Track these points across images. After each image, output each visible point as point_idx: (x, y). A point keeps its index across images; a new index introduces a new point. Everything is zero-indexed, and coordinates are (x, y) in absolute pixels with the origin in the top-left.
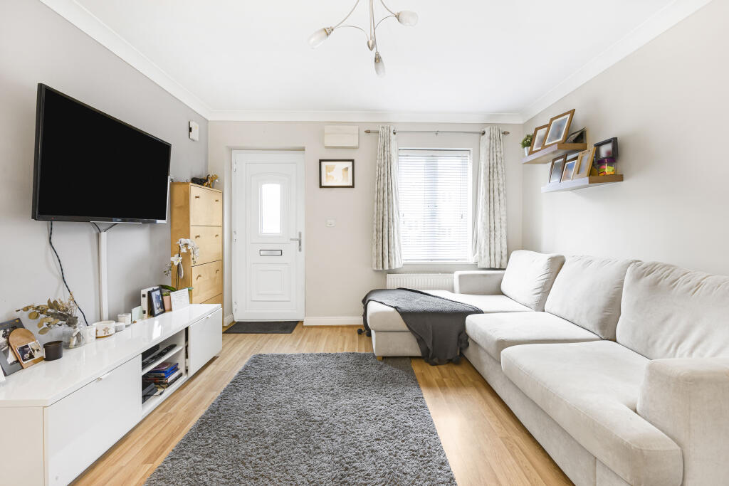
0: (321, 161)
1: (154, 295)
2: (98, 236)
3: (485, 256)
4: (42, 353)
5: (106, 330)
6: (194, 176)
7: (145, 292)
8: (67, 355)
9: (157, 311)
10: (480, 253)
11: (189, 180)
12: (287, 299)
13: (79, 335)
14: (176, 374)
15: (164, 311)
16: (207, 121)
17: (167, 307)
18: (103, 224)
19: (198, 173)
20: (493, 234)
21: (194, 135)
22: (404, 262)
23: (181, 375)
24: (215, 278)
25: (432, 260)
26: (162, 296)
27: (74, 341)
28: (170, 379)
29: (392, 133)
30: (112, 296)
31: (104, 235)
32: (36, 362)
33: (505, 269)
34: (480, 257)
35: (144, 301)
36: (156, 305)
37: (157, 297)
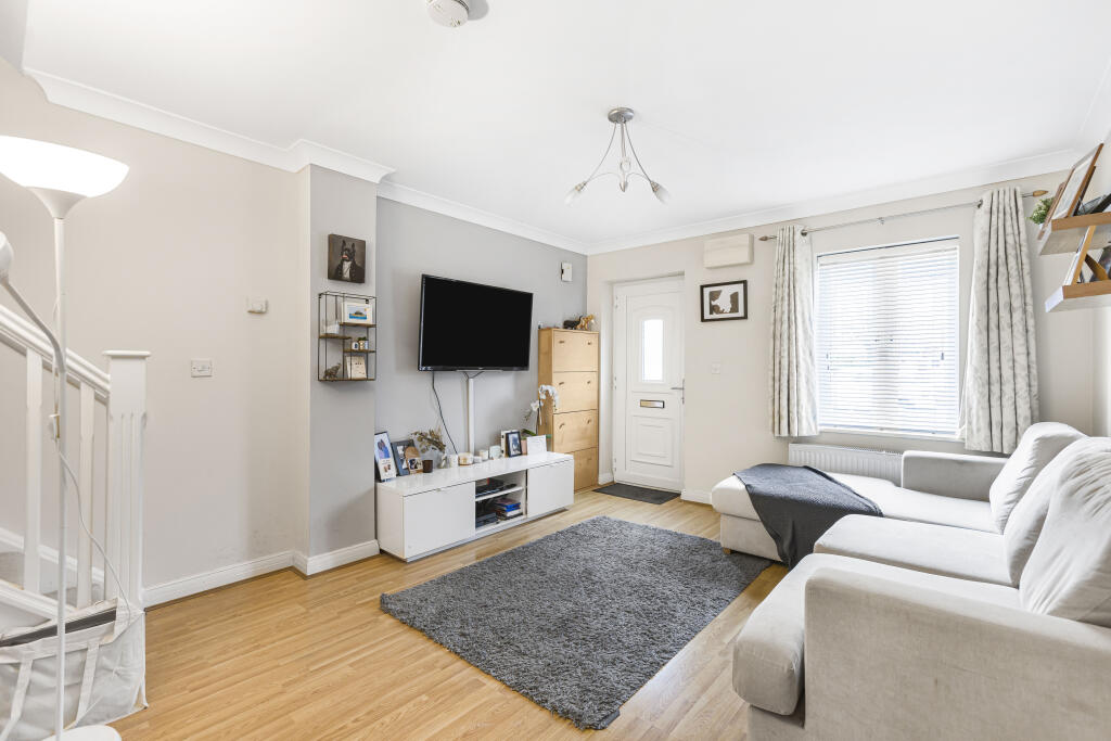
0: (702, 287)
1: (511, 437)
2: (468, 381)
3: (978, 430)
4: (420, 467)
5: (465, 459)
6: (567, 319)
7: (503, 433)
8: (435, 472)
9: (513, 453)
10: (970, 423)
11: (561, 324)
12: (669, 464)
13: (446, 459)
14: (516, 512)
15: (521, 454)
16: (586, 257)
17: (524, 451)
18: (472, 372)
19: (571, 315)
20: (995, 388)
21: (567, 276)
22: (819, 428)
23: (521, 514)
24: (586, 429)
25: (882, 429)
26: (520, 440)
27: (443, 464)
28: (509, 514)
29: (798, 234)
30: (478, 431)
31: (471, 381)
32: (418, 472)
33: (1008, 456)
34: (970, 430)
35: (503, 441)
36: (513, 447)
37: (515, 440)
